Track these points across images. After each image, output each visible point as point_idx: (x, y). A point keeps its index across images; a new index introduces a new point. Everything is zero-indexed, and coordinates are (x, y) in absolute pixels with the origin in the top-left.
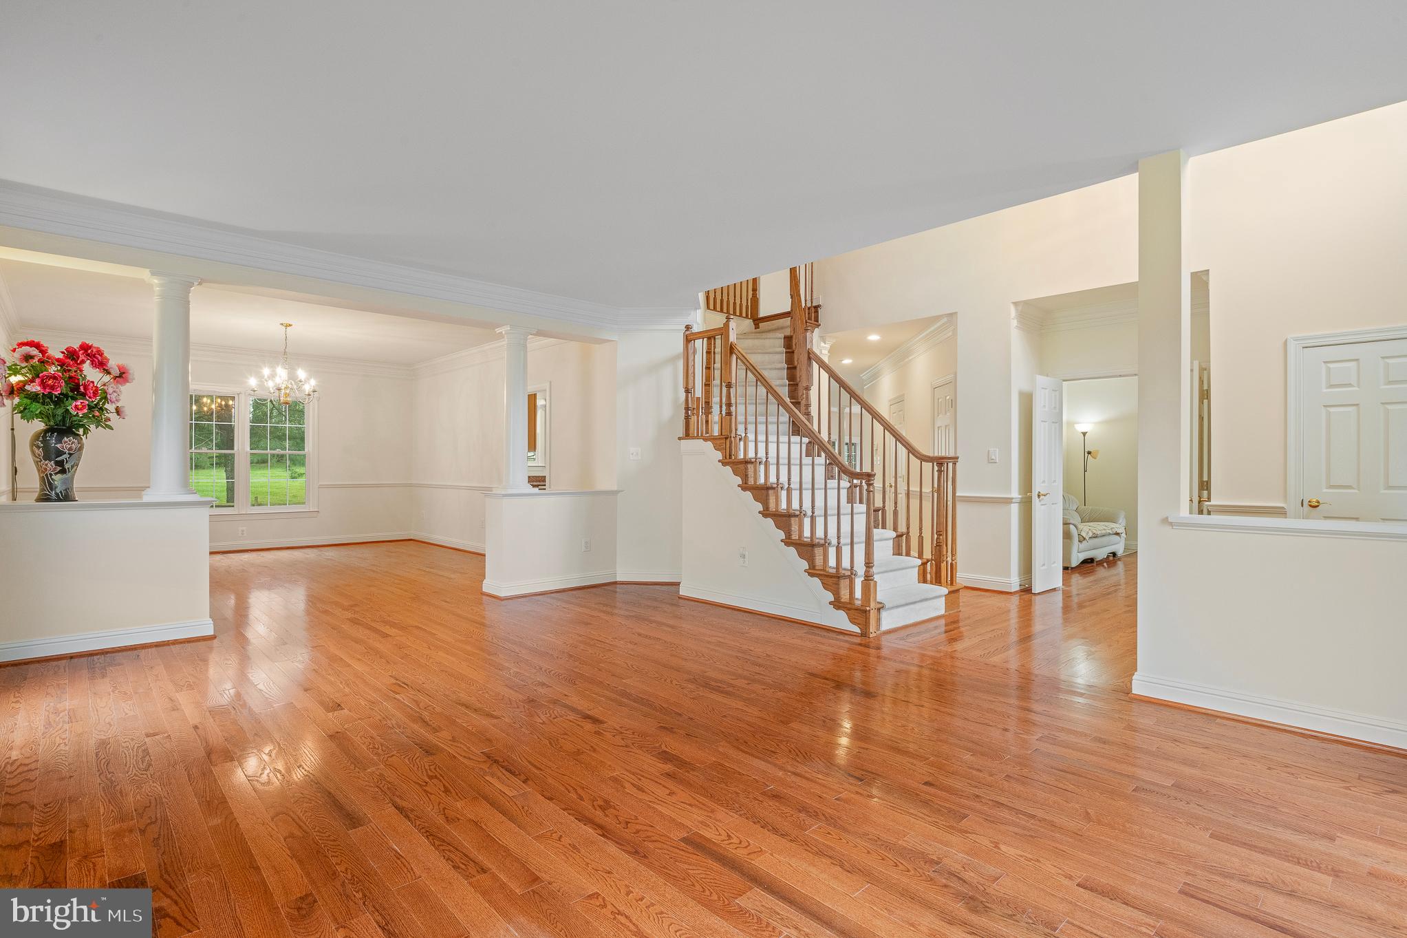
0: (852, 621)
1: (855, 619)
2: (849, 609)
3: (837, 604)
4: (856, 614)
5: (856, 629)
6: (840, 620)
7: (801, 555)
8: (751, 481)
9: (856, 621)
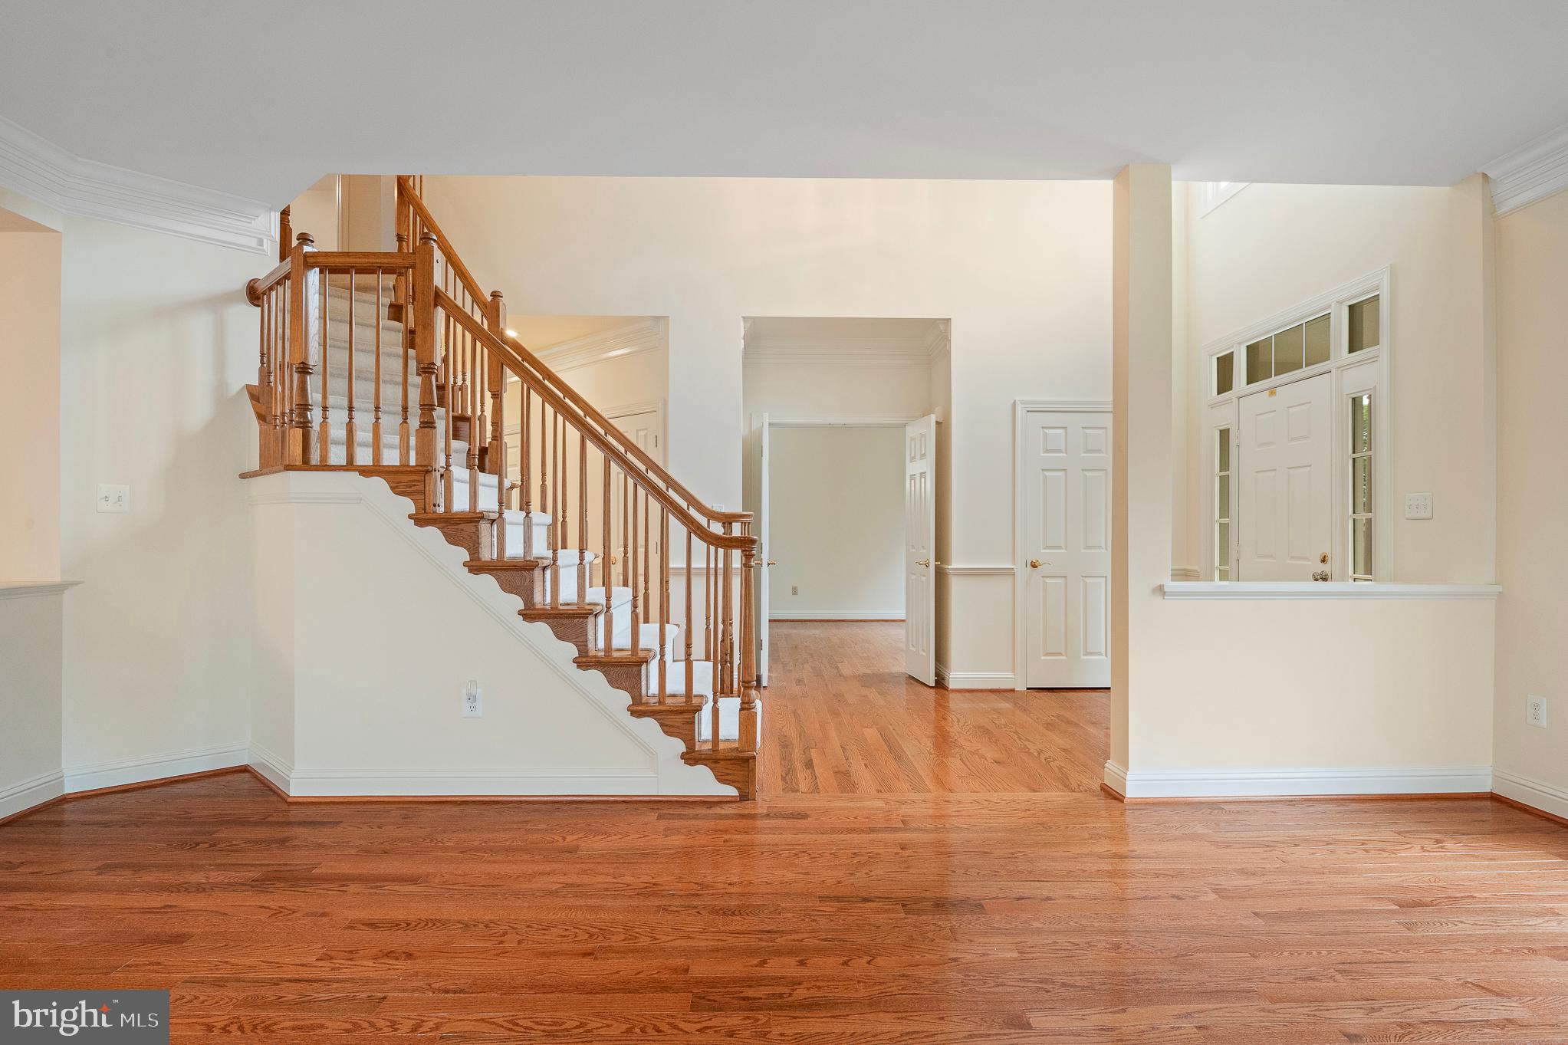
0: (722, 779)
1: (728, 774)
2: (717, 761)
3: (691, 757)
4: (730, 767)
5: (731, 791)
6: (703, 783)
7: (614, 683)
8: (488, 554)
9: (729, 777)
